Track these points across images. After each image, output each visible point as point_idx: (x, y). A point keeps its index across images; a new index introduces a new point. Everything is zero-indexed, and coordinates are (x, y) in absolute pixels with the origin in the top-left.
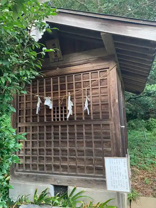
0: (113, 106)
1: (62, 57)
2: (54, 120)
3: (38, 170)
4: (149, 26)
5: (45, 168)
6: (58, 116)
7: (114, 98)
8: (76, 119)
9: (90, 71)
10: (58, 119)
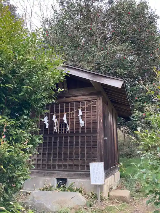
0: (99, 124)
1: (68, 91)
2: (60, 132)
3: (46, 168)
6: (62, 130)
7: (100, 119)
8: (75, 132)
9: (85, 101)
10: (62, 132)
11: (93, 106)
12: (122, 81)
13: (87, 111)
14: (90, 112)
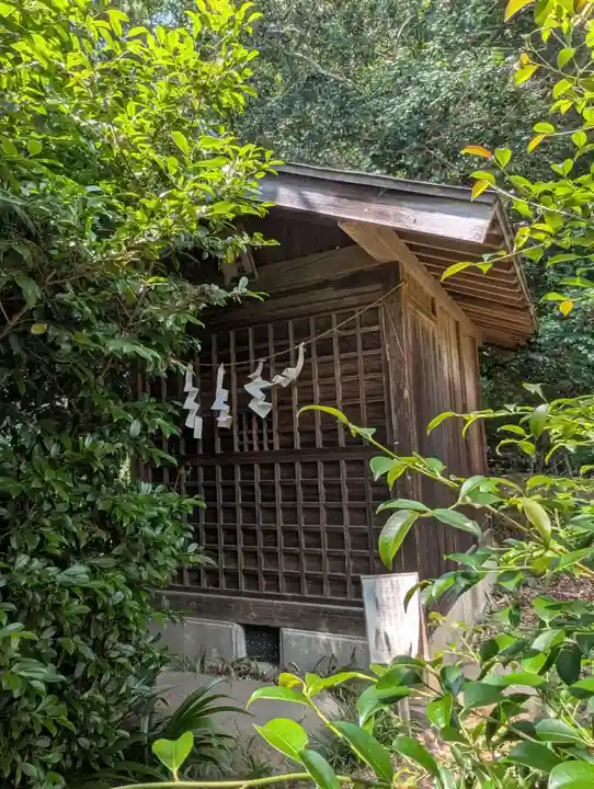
0: (396, 411)
1: (256, 273)
2: (241, 447)
3: (204, 584)
4: (458, 204)
5: (223, 581)
6: (250, 437)
7: (398, 386)
8: (297, 446)
9: (331, 310)
10: (251, 447)
11: (366, 329)
12: (489, 204)
13: (343, 356)
14: (356, 358)
